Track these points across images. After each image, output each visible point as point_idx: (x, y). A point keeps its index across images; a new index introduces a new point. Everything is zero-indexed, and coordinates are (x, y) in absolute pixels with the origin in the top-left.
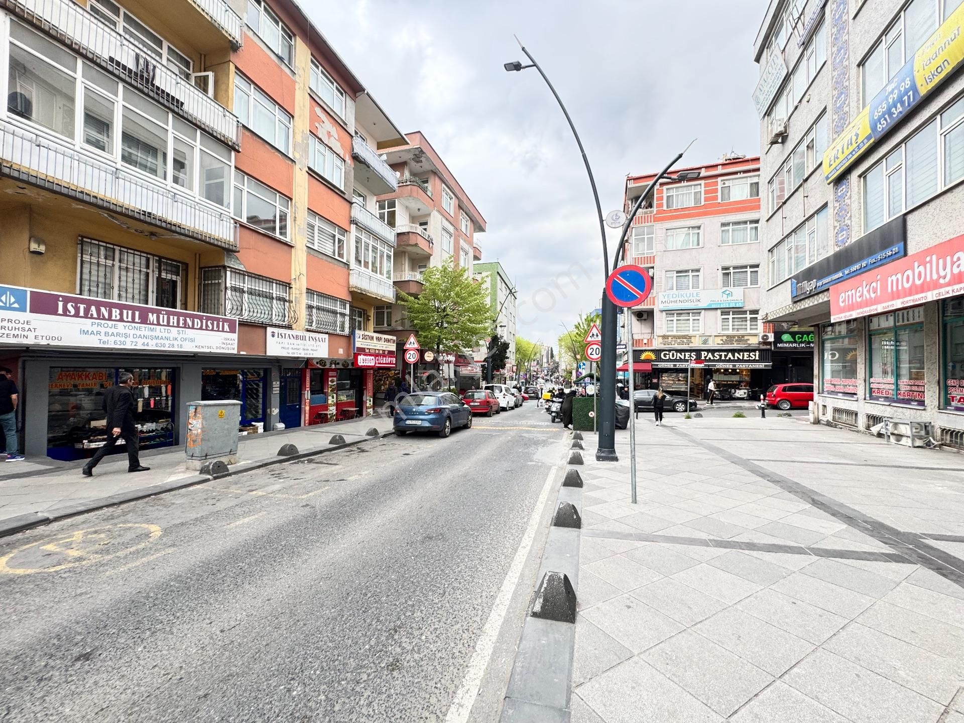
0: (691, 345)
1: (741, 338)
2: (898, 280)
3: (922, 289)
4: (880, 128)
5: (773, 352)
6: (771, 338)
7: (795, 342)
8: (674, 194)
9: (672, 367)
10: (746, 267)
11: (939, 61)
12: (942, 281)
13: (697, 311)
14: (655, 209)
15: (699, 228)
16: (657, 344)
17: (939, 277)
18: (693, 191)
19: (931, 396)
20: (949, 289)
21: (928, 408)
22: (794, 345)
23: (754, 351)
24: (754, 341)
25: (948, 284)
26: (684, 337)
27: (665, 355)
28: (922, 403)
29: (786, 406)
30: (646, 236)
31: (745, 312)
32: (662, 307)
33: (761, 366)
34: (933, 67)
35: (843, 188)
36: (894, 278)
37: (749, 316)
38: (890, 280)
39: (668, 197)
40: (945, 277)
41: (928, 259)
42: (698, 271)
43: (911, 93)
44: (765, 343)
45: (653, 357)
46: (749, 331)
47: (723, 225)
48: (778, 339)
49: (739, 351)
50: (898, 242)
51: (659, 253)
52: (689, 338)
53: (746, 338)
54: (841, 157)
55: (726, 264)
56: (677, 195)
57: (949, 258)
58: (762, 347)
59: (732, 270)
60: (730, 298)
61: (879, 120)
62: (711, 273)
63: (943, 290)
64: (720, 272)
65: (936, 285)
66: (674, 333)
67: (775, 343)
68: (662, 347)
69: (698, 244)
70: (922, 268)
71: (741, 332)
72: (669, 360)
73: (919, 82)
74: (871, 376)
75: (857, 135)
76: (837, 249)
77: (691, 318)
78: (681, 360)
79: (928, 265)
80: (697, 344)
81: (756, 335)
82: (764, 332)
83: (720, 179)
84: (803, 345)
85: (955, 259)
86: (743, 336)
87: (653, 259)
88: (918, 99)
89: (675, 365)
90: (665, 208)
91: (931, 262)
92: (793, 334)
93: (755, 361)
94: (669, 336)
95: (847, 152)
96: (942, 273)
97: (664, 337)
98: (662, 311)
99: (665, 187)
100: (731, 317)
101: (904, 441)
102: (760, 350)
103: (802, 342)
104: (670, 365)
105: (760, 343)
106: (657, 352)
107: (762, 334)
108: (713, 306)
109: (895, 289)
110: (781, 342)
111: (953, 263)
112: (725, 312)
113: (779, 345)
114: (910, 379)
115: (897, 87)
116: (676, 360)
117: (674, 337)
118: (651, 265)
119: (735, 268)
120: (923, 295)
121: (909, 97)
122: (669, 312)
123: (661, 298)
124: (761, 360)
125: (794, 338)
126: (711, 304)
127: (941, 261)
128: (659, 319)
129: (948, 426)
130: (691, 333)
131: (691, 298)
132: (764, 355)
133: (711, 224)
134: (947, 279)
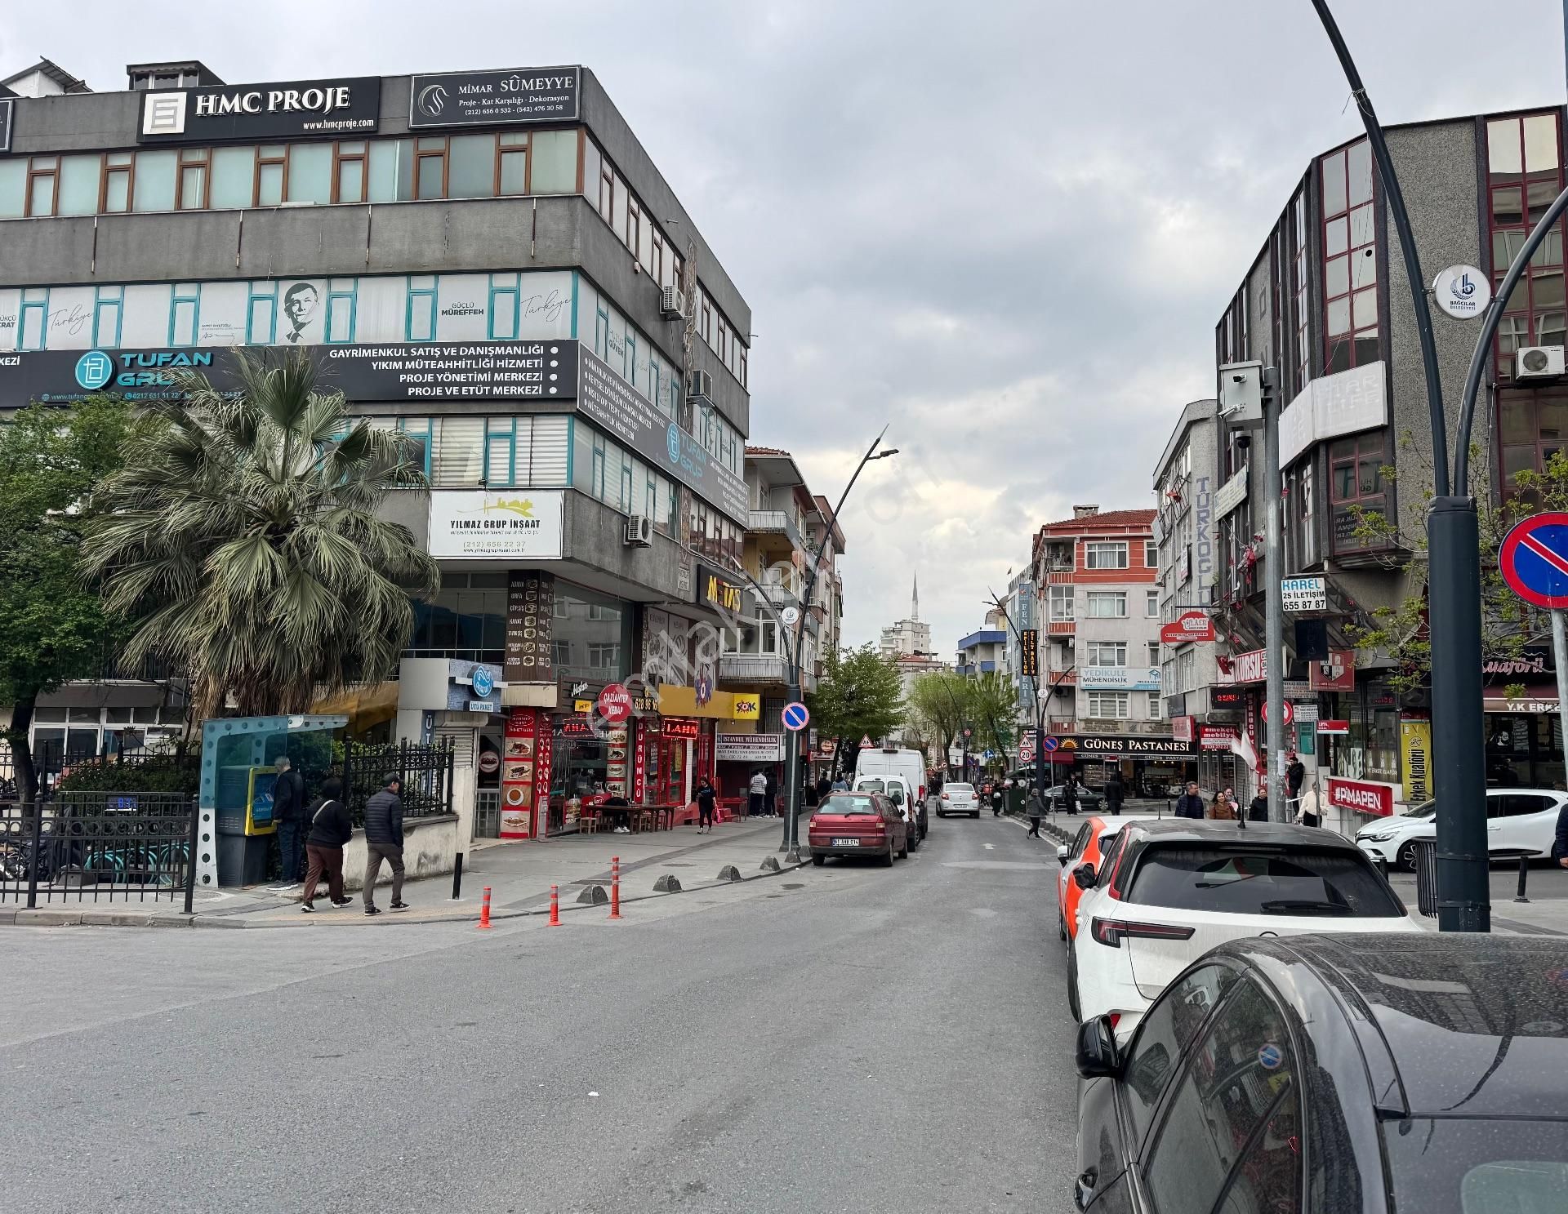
13: (1123, 693)
15: (1124, 594)
27: (1088, 743)
42: (1124, 644)
51: (1080, 620)
83: (1145, 541)
90: (1086, 567)
93: (1185, 752)
97: (1087, 721)
98: (1084, 690)
99: (1086, 543)
108: (1141, 688)
118: (1071, 634)
122: (1093, 693)
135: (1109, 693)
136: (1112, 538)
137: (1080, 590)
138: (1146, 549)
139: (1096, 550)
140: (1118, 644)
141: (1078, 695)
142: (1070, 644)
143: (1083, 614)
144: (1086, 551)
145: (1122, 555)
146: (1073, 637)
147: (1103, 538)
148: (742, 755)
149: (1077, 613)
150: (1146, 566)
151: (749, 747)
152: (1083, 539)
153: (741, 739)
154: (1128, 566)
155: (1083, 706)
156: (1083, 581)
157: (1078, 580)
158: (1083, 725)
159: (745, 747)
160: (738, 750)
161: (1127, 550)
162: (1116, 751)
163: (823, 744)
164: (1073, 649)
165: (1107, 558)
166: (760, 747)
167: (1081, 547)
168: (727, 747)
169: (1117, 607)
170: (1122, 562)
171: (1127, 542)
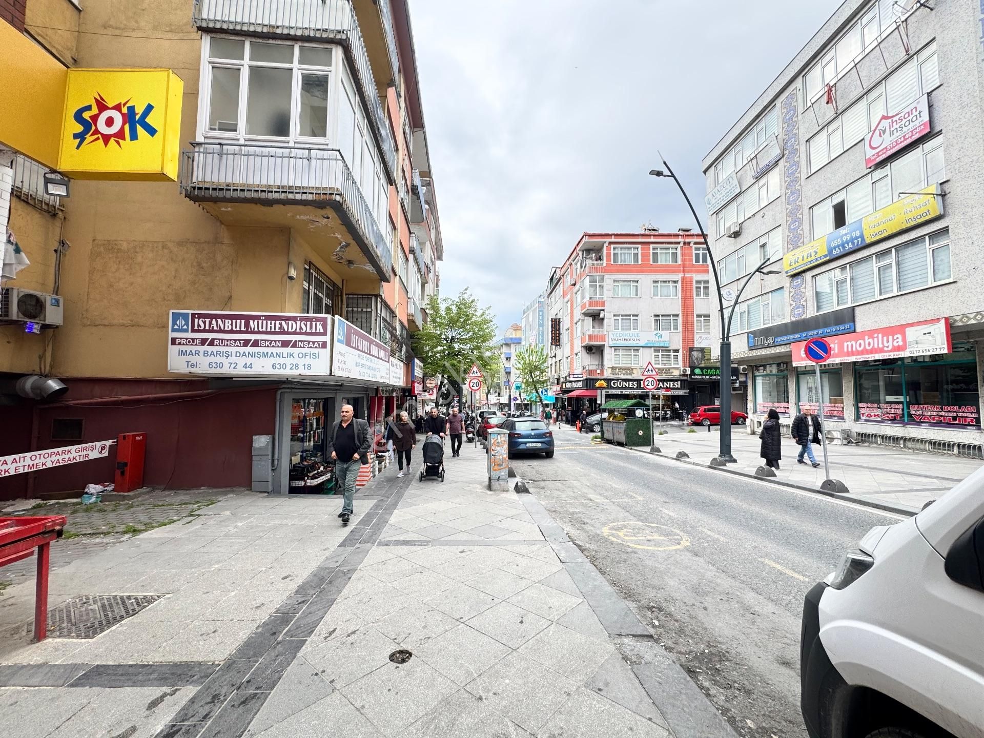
0: (633, 375)
1: (668, 371)
2: (852, 345)
3: (872, 352)
4: (834, 252)
5: (689, 382)
6: (688, 372)
7: (703, 375)
8: (619, 252)
9: (619, 393)
10: (669, 316)
11: (881, 228)
12: (886, 349)
13: (637, 349)
14: (604, 263)
15: (637, 282)
16: (608, 374)
17: (884, 346)
18: (633, 252)
19: (849, 413)
20: (892, 354)
21: (847, 421)
22: (703, 377)
23: (677, 381)
24: (676, 373)
25: (890, 351)
26: (628, 369)
27: (614, 383)
28: (842, 418)
29: (707, 423)
30: (598, 284)
31: (670, 351)
32: (611, 343)
33: (681, 392)
34: (876, 230)
35: (798, 281)
36: (849, 344)
37: (672, 354)
38: (846, 344)
39: (614, 254)
40: (888, 347)
41: (876, 335)
42: (637, 316)
43: (860, 239)
44: (685, 375)
45: (605, 385)
46: (673, 366)
47: (655, 282)
48: (693, 373)
49: (667, 381)
50: (849, 322)
51: (608, 299)
52: (631, 369)
53: (671, 371)
54: (801, 262)
55: (658, 312)
56: (621, 254)
57: (890, 337)
58: (682, 378)
59: (660, 318)
60: (660, 339)
61: (835, 248)
62: (646, 319)
63: (885, 354)
64: (653, 318)
65: (881, 351)
66: (620, 365)
67: (691, 375)
68: (611, 376)
69: (637, 295)
70: (871, 340)
71: (668, 366)
72: (618, 388)
73: (866, 235)
74: (799, 401)
75: (816, 253)
76: (794, 319)
77: (633, 353)
78: (626, 388)
79: (876, 339)
80: (637, 375)
81: (677, 369)
82: (683, 366)
83: (652, 246)
84: (708, 377)
85: (895, 338)
86: (669, 370)
87: (603, 303)
88: (863, 245)
89: (622, 392)
90: (612, 262)
91: (878, 337)
92: (702, 369)
93: (678, 389)
94: (616, 367)
95: (806, 261)
96: (886, 344)
97: (613, 368)
98: (611, 347)
99: (612, 246)
100: (660, 354)
101: (835, 442)
102: (681, 381)
103: (707, 375)
104: (618, 392)
105: (680, 375)
106: (608, 381)
107: (682, 369)
108: (649, 345)
109: (850, 349)
110: (694, 374)
111: (893, 340)
112: (657, 349)
113: (693, 377)
114: (831, 403)
115: (850, 233)
116: (622, 388)
117: (620, 368)
118: (602, 308)
119: (662, 316)
120: (873, 355)
121: (858, 242)
122: (616, 348)
123: (611, 336)
124: (682, 388)
125: (702, 371)
126: (647, 344)
127: (885, 338)
128: (608, 354)
129: (861, 431)
130: (633, 366)
131: (633, 337)
132: (684, 384)
133: (646, 280)
134: (890, 348)
135: (627, 348)
136: (629, 243)
137: (609, 278)
138: (651, 251)
139: (619, 251)
140: (634, 315)
141: (607, 351)
142: (601, 316)
143: (611, 294)
144: (612, 252)
145: (636, 255)
146: (603, 310)
147: (623, 243)
148: (242, 361)
149: (607, 294)
150: (651, 262)
151: (256, 344)
152: (610, 243)
153: (240, 325)
154: (640, 262)
155: (610, 358)
156: (611, 271)
157: (607, 271)
158: (610, 371)
159: (246, 343)
160: (233, 349)
161: (640, 252)
162: (633, 388)
163: (428, 381)
164: (603, 319)
165: (626, 256)
166: (285, 344)
167: (608, 249)
168: (203, 342)
169: (633, 290)
170: (636, 260)
171: (639, 246)
